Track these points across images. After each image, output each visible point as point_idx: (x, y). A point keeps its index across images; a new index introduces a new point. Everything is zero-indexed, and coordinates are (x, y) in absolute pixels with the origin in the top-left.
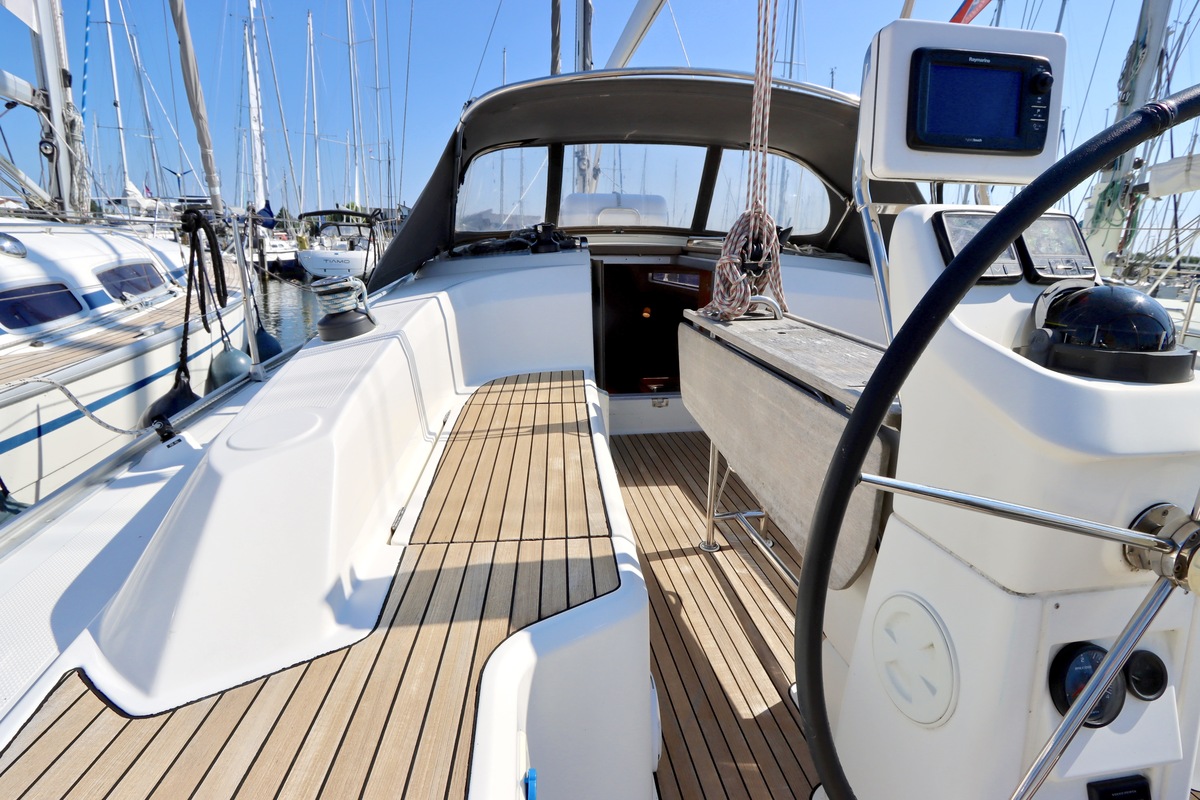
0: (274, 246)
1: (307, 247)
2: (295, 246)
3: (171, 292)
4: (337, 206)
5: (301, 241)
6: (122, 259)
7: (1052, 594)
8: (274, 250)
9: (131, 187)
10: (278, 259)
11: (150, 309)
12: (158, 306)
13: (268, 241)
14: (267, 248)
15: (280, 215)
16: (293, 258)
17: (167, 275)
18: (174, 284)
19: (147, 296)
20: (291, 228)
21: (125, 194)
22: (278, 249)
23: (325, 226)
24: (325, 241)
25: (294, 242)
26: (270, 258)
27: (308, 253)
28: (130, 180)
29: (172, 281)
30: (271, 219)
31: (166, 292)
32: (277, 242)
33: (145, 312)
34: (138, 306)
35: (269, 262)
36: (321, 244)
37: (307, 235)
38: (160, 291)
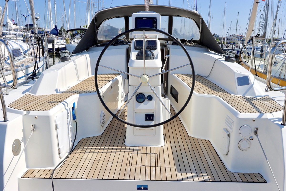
0: (58, 42)
1: (69, 43)
2: (65, 42)
3: (24, 57)
4: (81, 27)
5: (67, 40)
6: (14, 48)
7: (135, 86)
8: (58, 44)
9: (9, 21)
10: (59, 47)
11: (20, 61)
12: (22, 60)
13: (55, 41)
14: (55, 43)
15: (61, 30)
16: (64, 47)
17: (23, 52)
18: (25, 55)
19: (19, 58)
20: (64, 35)
21: (7, 24)
22: (59, 44)
23: (76, 34)
24: (76, 40)
25: (65, 41)
26: (56, 47)
27: (69, 45)
28: (9, 18)
29: (24, 54)
30: (57, 32)
31: (23, 57)
32: (59, 41)
33: (19, 62)
34: (17, 60)
35: (55, 48)
36: (74, 41)
37: (70, 38)
38: (21, 57)
